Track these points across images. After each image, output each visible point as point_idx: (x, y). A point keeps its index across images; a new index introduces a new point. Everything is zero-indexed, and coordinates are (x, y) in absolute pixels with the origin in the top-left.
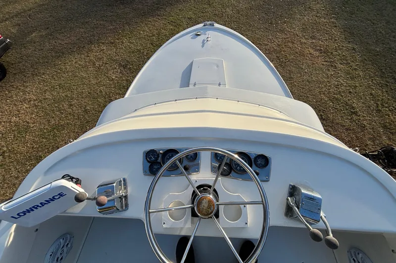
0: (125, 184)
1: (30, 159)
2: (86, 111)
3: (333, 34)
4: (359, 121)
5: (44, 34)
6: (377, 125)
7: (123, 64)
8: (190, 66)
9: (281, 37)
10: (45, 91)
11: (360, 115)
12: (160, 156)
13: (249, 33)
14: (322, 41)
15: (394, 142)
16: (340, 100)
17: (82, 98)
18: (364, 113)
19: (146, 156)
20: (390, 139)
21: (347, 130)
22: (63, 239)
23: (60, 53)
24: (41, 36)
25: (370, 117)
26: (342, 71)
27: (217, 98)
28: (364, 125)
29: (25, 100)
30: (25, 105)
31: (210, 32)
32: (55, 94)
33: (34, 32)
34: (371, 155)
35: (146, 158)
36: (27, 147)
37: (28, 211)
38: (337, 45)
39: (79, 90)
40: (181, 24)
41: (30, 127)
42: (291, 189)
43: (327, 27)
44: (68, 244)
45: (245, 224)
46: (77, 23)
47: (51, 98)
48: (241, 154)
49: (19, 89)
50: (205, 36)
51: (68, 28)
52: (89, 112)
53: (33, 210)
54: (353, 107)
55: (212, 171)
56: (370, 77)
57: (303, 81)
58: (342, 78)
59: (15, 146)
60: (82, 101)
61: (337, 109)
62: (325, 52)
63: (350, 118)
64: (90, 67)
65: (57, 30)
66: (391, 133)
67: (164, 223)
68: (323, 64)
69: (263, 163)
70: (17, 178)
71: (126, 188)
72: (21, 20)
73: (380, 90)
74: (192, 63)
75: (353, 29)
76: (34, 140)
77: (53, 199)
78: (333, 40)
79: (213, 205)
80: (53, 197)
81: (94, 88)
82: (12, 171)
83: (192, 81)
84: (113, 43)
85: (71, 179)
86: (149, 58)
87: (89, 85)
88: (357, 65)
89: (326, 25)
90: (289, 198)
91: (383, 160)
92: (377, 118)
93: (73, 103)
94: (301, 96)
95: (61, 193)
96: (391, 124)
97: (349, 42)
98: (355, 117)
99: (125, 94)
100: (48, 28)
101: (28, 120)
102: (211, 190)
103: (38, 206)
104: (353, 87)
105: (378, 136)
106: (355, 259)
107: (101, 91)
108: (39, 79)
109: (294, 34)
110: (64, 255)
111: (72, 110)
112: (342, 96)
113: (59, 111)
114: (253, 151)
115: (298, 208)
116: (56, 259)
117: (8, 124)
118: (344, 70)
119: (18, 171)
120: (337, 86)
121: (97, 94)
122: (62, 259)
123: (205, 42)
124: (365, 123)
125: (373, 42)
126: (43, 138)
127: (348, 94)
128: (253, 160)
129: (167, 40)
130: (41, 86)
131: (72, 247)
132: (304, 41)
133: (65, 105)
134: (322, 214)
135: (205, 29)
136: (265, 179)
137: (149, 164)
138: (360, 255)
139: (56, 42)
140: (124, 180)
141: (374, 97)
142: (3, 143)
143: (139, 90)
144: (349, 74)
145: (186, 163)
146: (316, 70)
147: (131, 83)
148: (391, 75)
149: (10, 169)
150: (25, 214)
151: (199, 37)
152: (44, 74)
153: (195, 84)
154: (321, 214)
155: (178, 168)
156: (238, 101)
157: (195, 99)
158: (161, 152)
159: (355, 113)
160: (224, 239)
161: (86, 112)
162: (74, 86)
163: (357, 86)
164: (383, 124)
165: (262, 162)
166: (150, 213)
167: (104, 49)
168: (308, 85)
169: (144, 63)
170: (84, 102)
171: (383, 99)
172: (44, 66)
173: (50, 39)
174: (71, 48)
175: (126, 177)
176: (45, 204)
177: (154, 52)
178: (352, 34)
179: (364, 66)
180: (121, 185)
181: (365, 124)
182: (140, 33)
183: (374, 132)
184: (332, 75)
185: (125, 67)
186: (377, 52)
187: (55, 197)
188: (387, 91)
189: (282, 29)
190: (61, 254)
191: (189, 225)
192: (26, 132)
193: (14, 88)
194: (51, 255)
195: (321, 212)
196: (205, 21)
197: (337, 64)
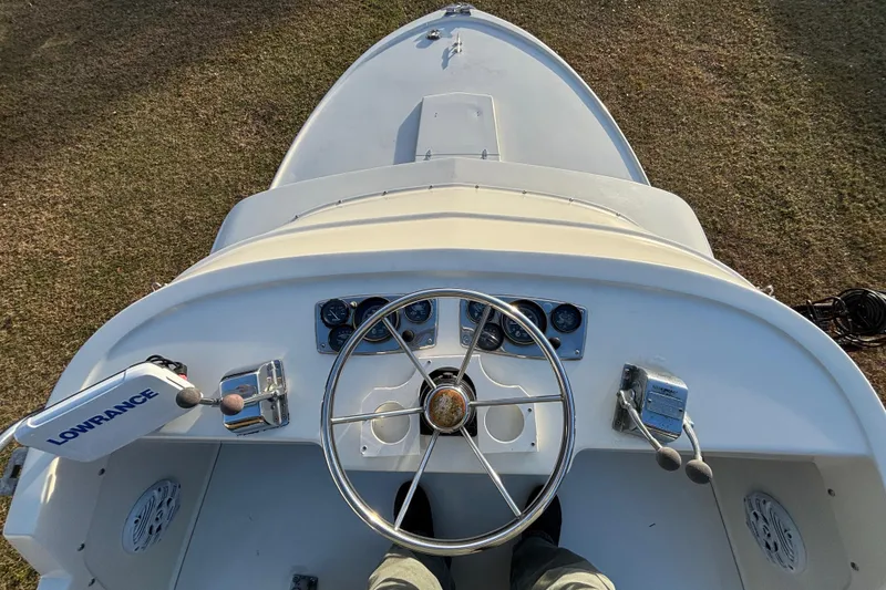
0: (280, 374)
1: (69, 334)
2: (184, 224)
3: (749, 30)
4: (797, 235)
5: (71, 42)
6: (837, 242)
7: (261, 112)
8: (417, 114)
9: (628, 40)
10: (87, 181)
11: (799, 221)
12: (352, 311)
13: (554, 32)
14: (723, 47)
15: (871, 278)
16: (757, 188)
17: (174, 193)
18: (809, 216)
19: (322, 314)
20: (862, 272)
21: (770, 253)
22: (159, 490)
23: (114, 90)
24: (66, 48)
25: (822, 224)
26: (766, 119)
27: (477, 187)
28: (808, 242)
29: (43, 201)
30: (46, 213)
31: (461, 29)
32: (110, 185)
33: (48, 37)
34: (818, 308)
35: (322, 318)
36: (60, 307)
37: (83, 429)
38: (757, 57)
39: (165, 176)
40: (394, 10)
41: (61, 264)
42: (627, 374)
43: (736, 13)
44: (170, 500)
45: (529, 445)
46: (146, 13)
47: (101, 195)
48: (524, 305)
49: (28, 177)
50: (449, 40)
51: (126, 26)
52: (192, 225)
53: (92, 427)
54: (786, 202)
55: (462, 342)
56: (830, 131)
57: (676, 145)
58: (766, 135)
59: (32, 306)
60: (173, 201)
61: (749, 207)
62: (729, 74)
63: (777, 227)
64: (186, 122)
65: (101, 33)
66: (865, 258)
67: (365, 448)
68: (723, 104)
69: (570, 323)
70: (45, 376)
71: (281, 381)
72: (11, 8)
73: (849, 160)
74: (421, 103)
75: (797, 15)
76: (73, 291)
77: (131, 404)
78: (750, 43)
79: (462, 406)
80: (132, 400)
81: (199, 170)
82: (33, 362)
83: (421, 149)
84: (234, 62)
85: (166, 363)
86: (320, 98)
87: (188, 163)
88: (802, 103)
89: (735, 6)
90: (622, 392)
91: (844, 318)
92: (837, 226)
93: (155, 206)
94: (670, 179)
95: (147, 392)
96: (867, 240)
97: (786, 48)
98: (788, 225)
99: (270, 183)
100: (78, 28)
101: (55, 249)
102: (459, 378)
103: (101, 418)
104: (788, 157)
105: (837, 266)
106: (758, 513)
107: (215, 179)
108: (69, 152)
109: (659, 31)
110: (164, 521)
111: (153, 222)
112: (763, 177)
113: (124, 224)
114: (549, 297)
115: (639, 411)
116: (147, 530)
117: (11, 258)
118: (771, 116)
119: (47, 362)
120: (752, 155)
121: (208, 184)
122: (159, 529)
123: (450, 54)
124: (810, 238)
125: (842, 48)
126: (93, 287)
127: (777, 173)
128: (548, 317)
129: (362, 52)
130: (77, 168)
131: (178, 507)
132: (680, 46)
133: (135, 212)
134: (687, 421)
135: (448, 23)
136: (573, 354)
137: (329, 331)
138: (768, 504)
139: (100, 62)
140: (278, 364)
141: (834, 177)
142: (5, 302)
143: (301, 173)
144: (781, 124)
145: (406, 326)
146: (707, 118)
147: (282, 156)
148: (877, 125)
149: (28, 358)
150: (76, 435)
151: (435, 42)
152: (79, 139)
153: (428, 156)
154: (685, 422)
155: (389, 336)
156: (525, 193)
157: (427, 190)
158: (352, 304)
159: (791, 216)
160: (487, 477)
161: (186, 228)
162: (152, 166)
163: (797, 154)
164: (850, 238)
165: (566, 321)
166: (332, 424)
167: (215, 78)
168: (687, 154)
169: (311, 110)
170: (180, 204)
171: (854, 183)
172: (79, 119)
173: (86, 55)
174: (137, 77)
175: (280, 358)
176: (116, 413)
177: (334, 83)
178: (794, 28)
179: (816, 106)
180: (271, 375)
181: (811, 240)
182: (297, 37)
183: (829, 257)
184: (742, 128)
185: (266, 119)
186: (849, 73)
187: (136, 400)
188: (863, 165)
189: (631, 19)
190: (157, 519)
191: (415, 450)
192: (54, 275)
193: (15, 174)
194: (136, 522)
195: (685, 417)
196: (448, 4)
197: (755, 101)
